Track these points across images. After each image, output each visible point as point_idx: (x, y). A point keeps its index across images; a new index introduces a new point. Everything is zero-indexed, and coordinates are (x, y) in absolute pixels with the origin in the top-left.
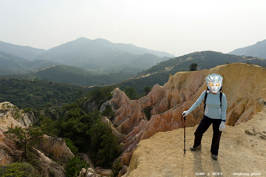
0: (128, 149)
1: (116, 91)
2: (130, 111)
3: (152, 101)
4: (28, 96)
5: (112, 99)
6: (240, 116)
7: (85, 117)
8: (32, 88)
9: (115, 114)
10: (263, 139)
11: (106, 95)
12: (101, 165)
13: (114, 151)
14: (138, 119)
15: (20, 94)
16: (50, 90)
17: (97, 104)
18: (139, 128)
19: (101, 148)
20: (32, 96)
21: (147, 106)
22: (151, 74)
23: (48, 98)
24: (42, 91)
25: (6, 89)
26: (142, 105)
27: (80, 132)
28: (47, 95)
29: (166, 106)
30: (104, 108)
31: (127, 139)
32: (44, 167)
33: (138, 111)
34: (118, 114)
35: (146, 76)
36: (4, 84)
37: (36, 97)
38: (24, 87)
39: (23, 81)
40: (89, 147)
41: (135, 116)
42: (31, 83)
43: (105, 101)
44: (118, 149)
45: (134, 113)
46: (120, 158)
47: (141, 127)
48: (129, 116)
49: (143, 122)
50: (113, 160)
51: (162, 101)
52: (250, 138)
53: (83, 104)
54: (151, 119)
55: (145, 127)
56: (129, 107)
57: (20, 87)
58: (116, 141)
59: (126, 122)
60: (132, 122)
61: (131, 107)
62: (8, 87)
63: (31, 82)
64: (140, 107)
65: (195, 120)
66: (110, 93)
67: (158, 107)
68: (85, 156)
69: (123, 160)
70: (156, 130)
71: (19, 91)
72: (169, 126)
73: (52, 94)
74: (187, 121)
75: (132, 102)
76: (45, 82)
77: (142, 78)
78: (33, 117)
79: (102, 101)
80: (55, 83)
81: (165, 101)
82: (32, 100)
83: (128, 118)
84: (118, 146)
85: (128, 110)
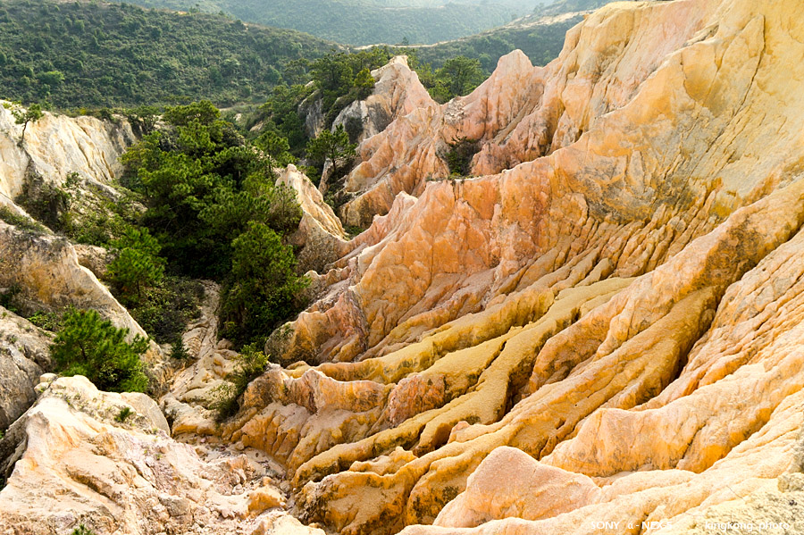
0: (327, 299)
1: (393, 67)
2: (405, 149)
3: (485, 119)
4: (165, 66)
5: (370, 98)
6: (766, 251)
8: (179, 40)
9: (358, 155)
15: (139, 57)
16: (232, 49)
17: (326, 108)
20: (175, 63)
21: (461, 136)
23: (224, 76)
24: (210, 50)
25: (101, 39)
26: (445, 132)
28: (223, 66)
31: (347, 256)
33: (429, 153)
34: (367, 154)
35: (556, 20)
36: (94, 19)
37: (189, 68)
38: (155, 35)
39: (152, 13)
42: (176, 23)
43: (349, 103)
46: (287, 327)
48: (395, 169)
49: (401, 201)
51: (525, 120)
53: (296, 106)
54: (426, 192)
57: (141, 33)
59: (379, 188)
61: (408, 136)
62: (105, 29)
63: (176, 18)
64: (436, 138)
66: (366, 75)
67: (504, 143)
68: (212, 292)
69: (295, 333)
70: (432, 243)
71: (138, 46)
72: (481, 233)
73: (238, 64)
74: (554, 225)
75: (418, 115)
76: (220, 23)
77: (543, 26)
78: (125, 136)
79: (339, 102)
80: (251, 25)
81: (535, 124)
82: (175, 78)
83: (389, 175)
84: (298, 281)
85: (400, 146)
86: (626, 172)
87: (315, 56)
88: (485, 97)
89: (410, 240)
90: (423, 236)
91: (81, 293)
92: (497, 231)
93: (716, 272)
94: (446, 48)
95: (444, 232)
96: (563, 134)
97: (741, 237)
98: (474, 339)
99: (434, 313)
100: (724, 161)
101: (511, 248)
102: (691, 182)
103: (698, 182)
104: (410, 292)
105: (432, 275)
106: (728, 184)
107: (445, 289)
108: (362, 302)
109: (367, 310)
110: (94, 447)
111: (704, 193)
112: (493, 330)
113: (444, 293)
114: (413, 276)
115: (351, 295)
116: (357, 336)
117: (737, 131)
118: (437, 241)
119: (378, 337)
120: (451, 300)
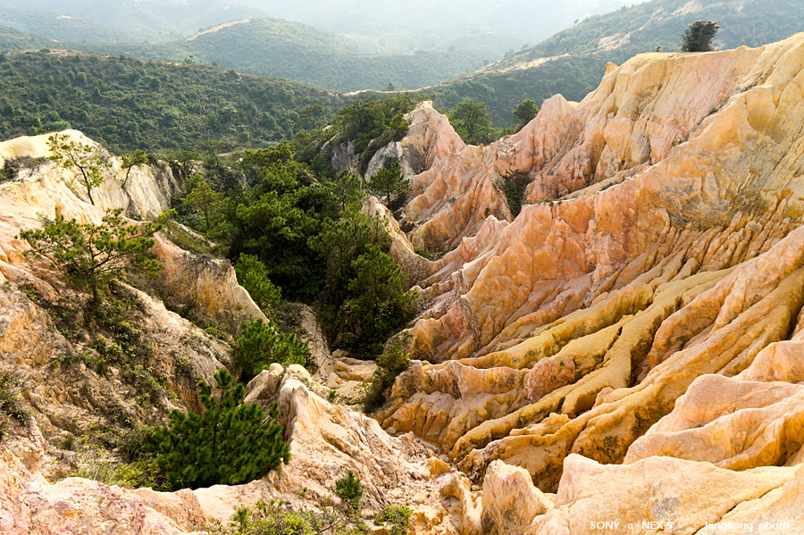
0: (436, 308)
1: (423, 111)
2: (459, 181)
3: (534, 154)
4: (166, 114)
5: (405, 139)
7: (312, 191)
8: (176, 90)
9: (411, 190)
11: (387, 123)
12: (348, 345)
13: (390, 309)
14: (482, 210)
15: (141, 107)
16: (227, 98)
17: (358, 150)
18: (479, 242)
19: (354, 294)
20: (176, 112)
21: (514, 169)
22: (548, 59)
23: (222, 122)
24: (207, 99)
25: (103, 90)
26: (499, 166)
27: (295, 238)
28: (221, 113)
29: (581, 174)
30: (381, 166)
31: (437, 275)
32: (159, 346)
33: (484, 185)
34: (420, 189)
35: (530, 65)
36: (95, 71)
37: (189, 116)
38: (154, 85)
39: (150, 64)
41: (471, 198)
42: (173, 74)
43: (385, 144)
44: (403, 304)
45: (471, 190)
46: (405, 334)
47: (483, 241)
48: (454, 199)
49: (491, 223)
50: (384, 335)
51: (570, 154)
53: (318, 149)
54: (521, 217)
55: (495, 244)
56: (457, 168)
57: (141, 84)
58: (398, 278)
59: (440, 218)
60: (462, 219)
61: (461, 170)
62: (106, 80)
63: (173, 69)
64: (491, 171)
65: (672, 233)
66: (400, 119)
67: (552, 174)
68: (307, 312)
69: (414, 338)
70: (532, 255)
71: (139, 96)
72: (578, 245)
73: (235, 111)
74: (642, 235)
75: (469, 152)
76: (215, 73)
77: (518, 71)
78: (169, 180)
79: (373, 143)
80: (244, 75)
81: (579, 157)
82: (176, 125)
83: (449, 205)
84: (404, 295)
85: (453, 180)
86: (702, 189)
87: (306, 102)
88: (532, 135)
89: (513, 253)
90: (525, 249)
91: (239, 308)
92: (592, 242)
94: (430, 92)
95: (543, 245)
96: (607, 164)
98: (587, 329)
99: (541, 313)
100: (791, 176)
101: (606, 255)
102: (763, 194)
103: (769, 193)
104: (515, 297)
105: (533, 283)
106: (799, 192)
107: (547, 293)
108: (473, 308)
109: (478, 314)
110: (331, 417)
111: (776, 201)
112: (602, 321)
113: (546, 296)
114: (516, 284)
115: (463, 303)
116: (472, 337)
117: (799, 153)
118: (537, 253)
119: (490, 337)
120: (556, 301)
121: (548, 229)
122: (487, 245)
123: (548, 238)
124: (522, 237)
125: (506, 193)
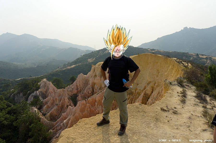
0: (58, 135)
1: (44, 81)
2: (58, 99)
3: (77, 89)
5: (39, 90)
7: (12, 108)
9: (43, 104)
10: (175, 114)
11: (33, 86)
13: (43, 139)
14: (66, 106)
17: (24, 95)
18: (67, 114)
19: (30, 137)
21: (73, 93)
22: (76, 65)
26: (69, 93)
27: (8, 124)
29: (91, 92)
30: (32, 98)
31: (56, 126)
33: (65, 99)
34: (46, 103)
35: (71, 67)
40: (18, 138)
41: (62, 103)
43: (33, 92)
44: (47, 136)
45: (62, 101)
47: (68, 113)
48: (57, 104)
49: (70, 108)
51: (87, 88)
52: (165, 114)
54: (78, 105)
55: (72, 113)
56: (57, 96)
58: (45, 129)
59: (54, 110)
60: (60, 109)
61: (58, 96)
64: (67, 95)
66: (37, 84)
67: (83, 93)
70: (82, 114)
75: (60, 91)
77: (68, 69)
79: (29, 92)
81: (89, 88)
83: (56, 106)
84: (47, 133)
85: (56, 99)
88: (76, 84)
89: (77, 115)
90: (80, 113)
92: (97, 108)
93: (144, 101)
96: (96, 89)
97: (145, 95)
100: (136, 85)
101: (101, 111)
102: (132, 90)
106: (139, 89)
111: (135, 91)
121: (85, 107)
122: (69, 114)
123: (86, 109)
124: (79, 110)
125: (72, 100)
